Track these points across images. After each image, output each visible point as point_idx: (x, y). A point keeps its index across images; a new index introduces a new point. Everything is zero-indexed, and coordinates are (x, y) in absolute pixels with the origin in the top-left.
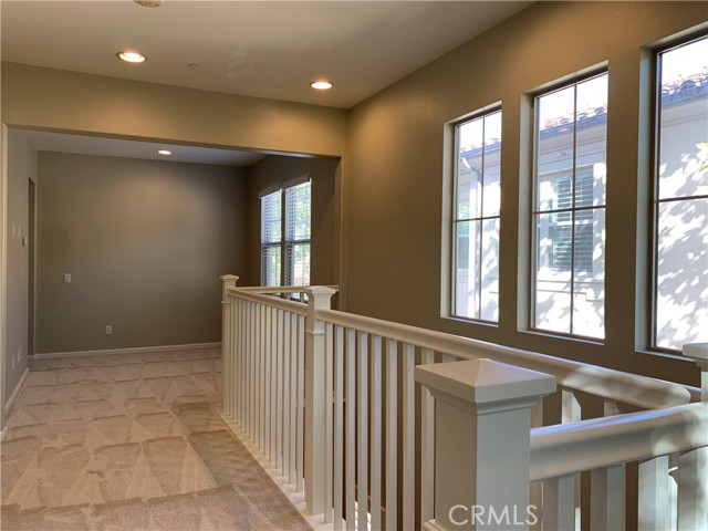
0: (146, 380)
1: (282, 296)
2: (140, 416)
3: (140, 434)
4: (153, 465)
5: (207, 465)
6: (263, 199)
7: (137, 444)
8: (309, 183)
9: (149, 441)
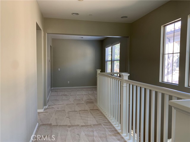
0: (78, 95)
1: (111, 75)
2: (77, 104)
3: (77, 109)
4: (81, 117)
5: (94, 118)
6: (106, 49)
7: (77, 111)
8: (119, 44)
9: (80, 111)
